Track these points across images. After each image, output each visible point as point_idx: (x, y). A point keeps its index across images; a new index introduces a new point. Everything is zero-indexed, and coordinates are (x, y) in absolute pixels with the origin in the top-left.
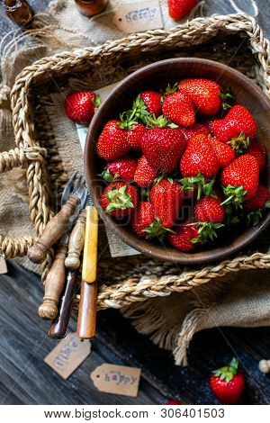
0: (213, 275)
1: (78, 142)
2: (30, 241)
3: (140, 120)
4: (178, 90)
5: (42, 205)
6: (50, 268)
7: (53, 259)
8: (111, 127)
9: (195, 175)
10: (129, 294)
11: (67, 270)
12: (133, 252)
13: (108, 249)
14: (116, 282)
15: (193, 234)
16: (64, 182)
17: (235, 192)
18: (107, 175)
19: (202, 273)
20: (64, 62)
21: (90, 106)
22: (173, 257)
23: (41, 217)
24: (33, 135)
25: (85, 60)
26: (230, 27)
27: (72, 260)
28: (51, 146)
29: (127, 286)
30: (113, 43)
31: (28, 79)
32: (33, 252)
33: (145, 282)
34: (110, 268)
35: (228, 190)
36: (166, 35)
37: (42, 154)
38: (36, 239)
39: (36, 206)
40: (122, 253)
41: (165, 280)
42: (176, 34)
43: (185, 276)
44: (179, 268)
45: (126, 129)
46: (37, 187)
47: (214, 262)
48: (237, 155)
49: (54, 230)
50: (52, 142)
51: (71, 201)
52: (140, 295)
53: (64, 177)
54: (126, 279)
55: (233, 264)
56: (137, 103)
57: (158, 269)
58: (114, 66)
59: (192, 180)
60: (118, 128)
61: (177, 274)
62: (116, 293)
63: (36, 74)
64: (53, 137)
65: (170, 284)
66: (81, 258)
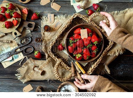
0: (102, 57)
1: (64, 53)
2: (71, 74)
3: (72, 43)
4: (75, 34)
5: (68, 67)
6: (77, 76)
7: (76, 74)
8: (69, 47)
9: (88, 45)
10: (92, 70)
11: (80, 74)
12: (87, 63)
13: (83, 66)
14: (88, 70)
15: (94, 53)
16: (67, 61)
17: (96, 43)
18: (74, 55)
19: (100, 58)
20: (53, 43)
21: (62, 46)
22: (94, 59)
23: (69, 69)
24: (58, 58)
25: (56, 40)
26: (74, 17)
27: (79, 72)
28: (61, 57)
29: (90, 69)
30: (58, 34)
31: (50, 50)
32: (73, 75)
33: (93, 66)
34: (85, 68)
35: (94, 43)
36: (66, 26)
37: (61, 60)
38: (72, 73)
39: (67, 68)
40: (85, 65)
41: (96, 63)
42: (67, 25)
43: (98, 61)
44: (96, 60)
45: (72, 46)
46: (65, 65)
47: (101, 55)
48: (91, 37)
49: (73, 70)
50: (60, 56)
51: (72, 63)
52: (94, 69)
53: (66, 60)
54: (89, 68)
55: (104, 53)
56: (70, 41)
57: (93, 63)
58: (61, 37)
59: (88, 46)
60: (70, 47)
61: (96, 61)
62: (90, 71)
63: (51, 48)
64: (60, 55)
65: (97, 64)
66: (80, 70)
